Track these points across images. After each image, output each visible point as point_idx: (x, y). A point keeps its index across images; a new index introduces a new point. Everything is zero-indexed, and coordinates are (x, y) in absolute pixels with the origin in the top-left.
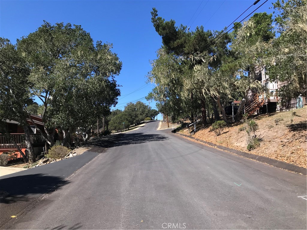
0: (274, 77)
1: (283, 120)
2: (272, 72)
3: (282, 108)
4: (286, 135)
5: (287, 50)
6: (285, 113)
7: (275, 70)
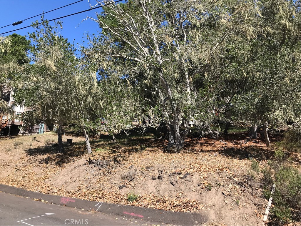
0: (20, 101)
1: (23, 144)
2: (19, 96)
3: (25, 131)
4: (22, 159)
5: (35, 79)
6: (27, 137)
7: (22, 94)
